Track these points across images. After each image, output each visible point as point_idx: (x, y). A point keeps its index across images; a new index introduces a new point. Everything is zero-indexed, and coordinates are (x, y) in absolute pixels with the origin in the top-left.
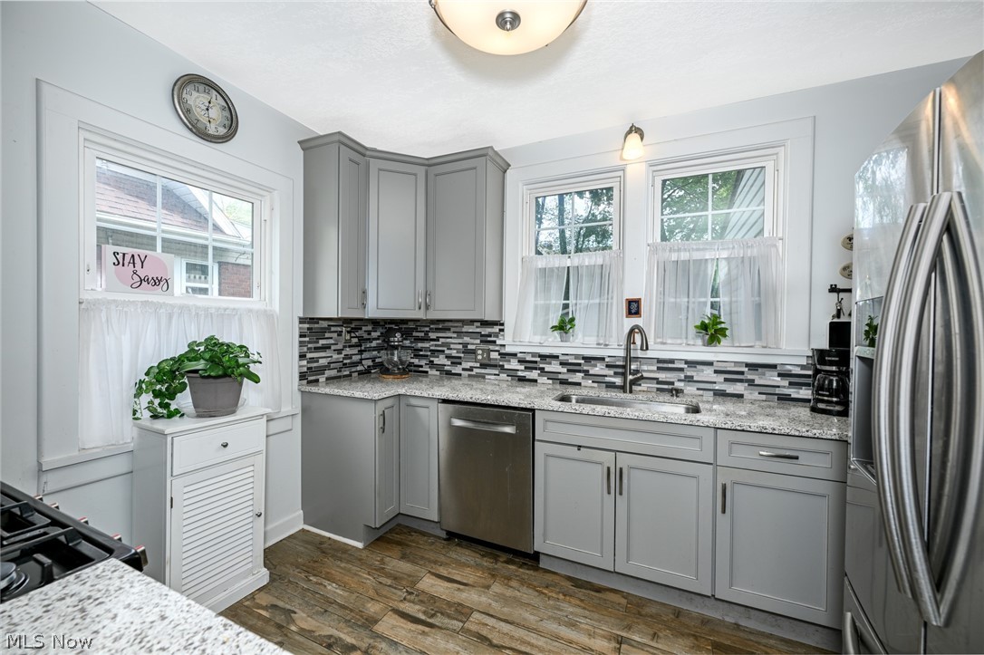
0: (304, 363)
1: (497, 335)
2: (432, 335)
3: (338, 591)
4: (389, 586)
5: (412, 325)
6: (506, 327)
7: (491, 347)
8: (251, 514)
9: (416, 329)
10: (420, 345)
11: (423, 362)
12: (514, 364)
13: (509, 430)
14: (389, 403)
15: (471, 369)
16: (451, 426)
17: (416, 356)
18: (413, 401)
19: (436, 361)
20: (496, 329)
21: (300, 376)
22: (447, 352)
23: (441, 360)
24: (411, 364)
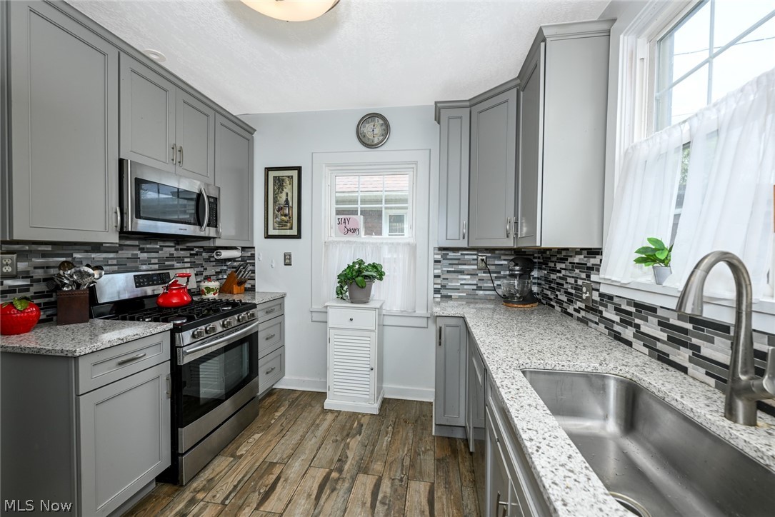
0: (438, 281)
3: (385, 443)
4: (403, 466)
8: (368, 366)
21: (435, 291)
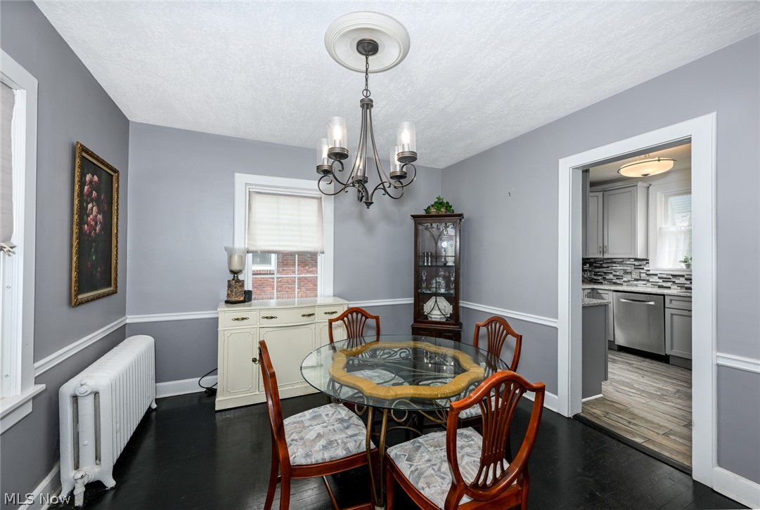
1: (645, 265)
2: (604, 265)
5: (592, 260)
6: (650, 262)
7: (642, 271)
9: (595, 262)
10: (597, 270)
11: (599, 278)
12: (655, 279)
13: (652, 303)
14: (589, 291)
15: (629, 281)
16: (618, 301)
17: (595, 275)
18: (600, 291)
19: (607, 277)
20: (645, 262)
22: (614, 273)
23: (611, 276)
24: (593, 279)
